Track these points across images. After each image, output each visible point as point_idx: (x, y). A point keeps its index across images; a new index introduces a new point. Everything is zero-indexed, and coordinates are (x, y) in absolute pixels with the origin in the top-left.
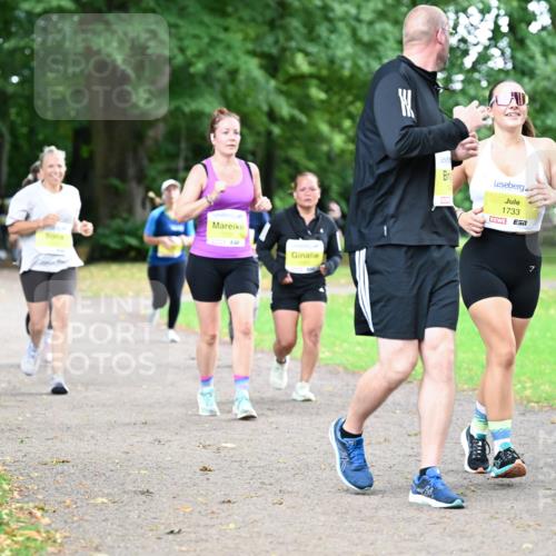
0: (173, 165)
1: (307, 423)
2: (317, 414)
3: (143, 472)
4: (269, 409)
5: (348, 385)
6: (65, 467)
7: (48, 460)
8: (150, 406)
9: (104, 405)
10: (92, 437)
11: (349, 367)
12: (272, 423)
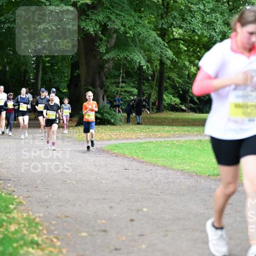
0: (117, 80)
1: (179, 199)
2: (183, 195)
3: (103, 221)
4: (161, 193)
5: (197, 181)
6: (68, 219)
7: (59, 215)
8: (106, 191)
9: (85, 191)
10: (80, 205)
11: (198, 173)
12: (162, 199)
